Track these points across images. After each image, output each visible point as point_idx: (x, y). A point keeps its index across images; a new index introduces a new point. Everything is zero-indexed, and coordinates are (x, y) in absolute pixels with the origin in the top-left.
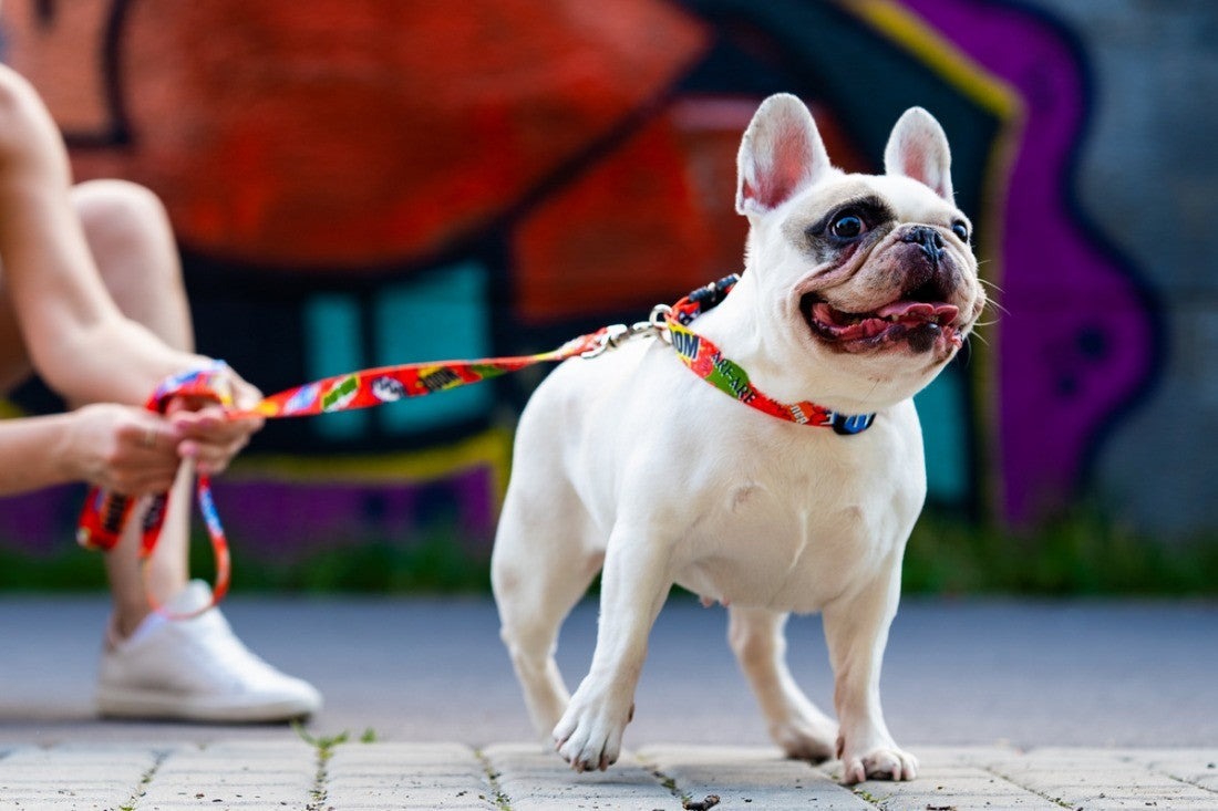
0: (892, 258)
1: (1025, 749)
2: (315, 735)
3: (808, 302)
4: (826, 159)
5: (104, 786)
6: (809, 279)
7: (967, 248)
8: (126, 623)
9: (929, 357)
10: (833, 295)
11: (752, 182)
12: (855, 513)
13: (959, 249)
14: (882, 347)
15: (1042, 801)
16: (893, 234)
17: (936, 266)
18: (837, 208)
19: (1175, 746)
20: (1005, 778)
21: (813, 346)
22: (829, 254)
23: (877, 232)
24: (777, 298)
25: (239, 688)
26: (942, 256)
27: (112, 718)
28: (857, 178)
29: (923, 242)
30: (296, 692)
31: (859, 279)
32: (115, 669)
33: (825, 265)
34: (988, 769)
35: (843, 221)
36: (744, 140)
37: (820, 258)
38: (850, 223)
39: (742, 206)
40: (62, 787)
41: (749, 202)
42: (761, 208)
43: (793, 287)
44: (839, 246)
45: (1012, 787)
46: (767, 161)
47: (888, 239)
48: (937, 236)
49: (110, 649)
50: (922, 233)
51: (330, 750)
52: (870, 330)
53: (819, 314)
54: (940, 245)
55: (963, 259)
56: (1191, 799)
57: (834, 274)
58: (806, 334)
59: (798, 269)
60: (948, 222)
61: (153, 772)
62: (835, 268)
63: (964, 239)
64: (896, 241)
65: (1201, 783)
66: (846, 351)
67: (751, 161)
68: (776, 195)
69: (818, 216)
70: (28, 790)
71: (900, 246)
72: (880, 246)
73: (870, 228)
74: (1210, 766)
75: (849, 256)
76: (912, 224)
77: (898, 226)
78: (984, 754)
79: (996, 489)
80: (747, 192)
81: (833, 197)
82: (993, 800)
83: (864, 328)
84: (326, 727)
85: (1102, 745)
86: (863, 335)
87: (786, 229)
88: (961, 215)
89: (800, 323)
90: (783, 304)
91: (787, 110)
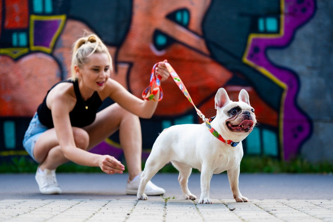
0: (242, 117)
1: (289, 200)
2: (164, 197)
3: (227, 123)
4: (229, 99)
5: (128, 206)
6: (228, 119)
7: (254, 114)
8: (131, 179)
9: (248, 132)
10: (232, 122)
11: (218, 104)
12: (235, 158)
13: (253, 114)
14: (240, 131)
15: (292, 209)
16: (242, 112)
17: (249, 118)
18: (232, 108)
19: (315, 199)
20: (286, 205)
21: (228, 130)
22: (231, 116)
23: (240, 112)
24: (222, 122)
25: (151, 189)
26: (250, 116)
27: (129, 195)
28: (235, 103)
29: (247, 114)
30: (161, 190)
31: (236, 120)
32: (129, 186)
33: (231, 117)
34: (282, 203)
35: (234, 110)
36: (216, 96)
37: (230, 116)
38: (235, 111)
39: (216, 108)
40: (121, 207)
41: (217, 107)
42: (219, 108)
43: (225, 121)
44: (233, 114)
45: (287, 206)
46: (220, 100)
47: (241, 113)
48: (249, 113)
49: (129, 182)
50: (247, 112)
51: (167, 200)
52: (238, 128)
53: (229, 125)
54: (250, 114)
55: (253, 116)
56: (318, 208)
57: (232, 119)
58: (227, 128)
59: (226, 118)
60: (251, 110)
61: (136, 204)
62: (232, 118)
63: (253, 112)
64: (243, 113)
65: (320, 206)
66: (234, 131)
67: (217, 100)
68: (221, 106)
69: (229, 109)
70: (115, 207)
71: (243, 114)
72: (240, 114)
73: (238, 111)
74: (321, 203)
75: (235, 116)
76: (245, 111)
77: (243, 111)
78: (282, 201)
79: (283, 154)
80: (217, 105)
81: (231, 106)
82: (283, 209)
83: (237, 128)
84: (166, 196)
85: (302, 199)
86: (237, 129)
87: (224, 112)
88: (252, 108)
89: (226, 126)
90: (223, 123)
91: (222, 91)
